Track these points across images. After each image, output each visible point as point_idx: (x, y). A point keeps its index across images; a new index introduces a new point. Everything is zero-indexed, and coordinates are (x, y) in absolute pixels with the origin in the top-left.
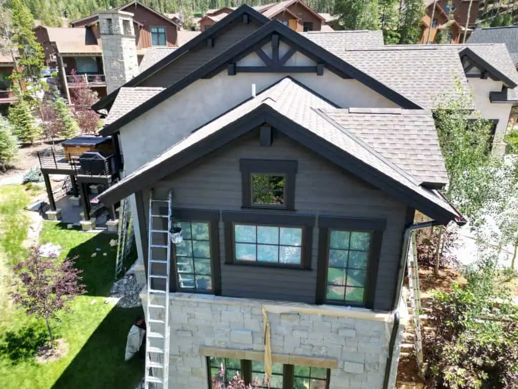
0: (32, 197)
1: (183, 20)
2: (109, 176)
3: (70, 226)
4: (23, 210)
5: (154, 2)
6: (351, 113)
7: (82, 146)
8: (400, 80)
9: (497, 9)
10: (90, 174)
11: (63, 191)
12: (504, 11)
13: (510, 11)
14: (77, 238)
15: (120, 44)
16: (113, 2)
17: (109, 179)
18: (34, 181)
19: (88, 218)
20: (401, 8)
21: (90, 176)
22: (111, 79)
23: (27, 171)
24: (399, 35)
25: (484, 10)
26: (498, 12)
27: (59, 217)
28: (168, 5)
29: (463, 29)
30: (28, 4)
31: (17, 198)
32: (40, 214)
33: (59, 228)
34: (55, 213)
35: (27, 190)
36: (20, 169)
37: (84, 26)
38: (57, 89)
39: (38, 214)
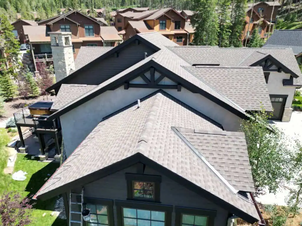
0: (11, 137)
1: (105, 14)
2: (56, 130)
3: (33, 157)
4: (5, 147)
5: (88, 2)
6: (196, 133)
7: (41, 109)
8: (228, 89)
9: (289, 9)
10: (44, 129)
11: (30, 132)
12: (293, 10)
13: (296, 11)
14: (36, 166)
15: (63, 51)
16: (64, 2)
17: (56, 131)
18: (12, 127)
19: (44, 154)
20: (232, 14)
21: (44, 130)
22: (58, 72)
23: (9, 120)
24: (231, 31)
25: (281, 9)
26: (289, 11)
27: (27, 151)
28: (97, 4)
29: (269, 23)
30: (14, 2)
31: (2, 138)
32: (15, 149)
33: (27, 159)
34: (24, 149)
35: (8, 132)
36: (5, 117)
37: (45, 24)
38: (28, 67)
39: (14, 149)
